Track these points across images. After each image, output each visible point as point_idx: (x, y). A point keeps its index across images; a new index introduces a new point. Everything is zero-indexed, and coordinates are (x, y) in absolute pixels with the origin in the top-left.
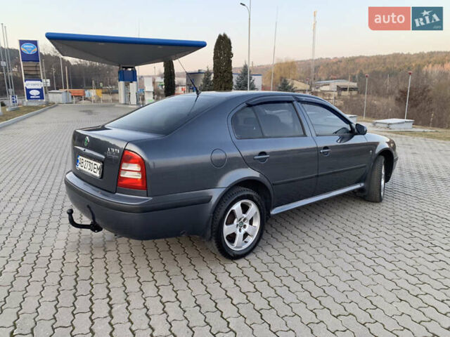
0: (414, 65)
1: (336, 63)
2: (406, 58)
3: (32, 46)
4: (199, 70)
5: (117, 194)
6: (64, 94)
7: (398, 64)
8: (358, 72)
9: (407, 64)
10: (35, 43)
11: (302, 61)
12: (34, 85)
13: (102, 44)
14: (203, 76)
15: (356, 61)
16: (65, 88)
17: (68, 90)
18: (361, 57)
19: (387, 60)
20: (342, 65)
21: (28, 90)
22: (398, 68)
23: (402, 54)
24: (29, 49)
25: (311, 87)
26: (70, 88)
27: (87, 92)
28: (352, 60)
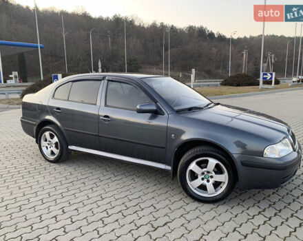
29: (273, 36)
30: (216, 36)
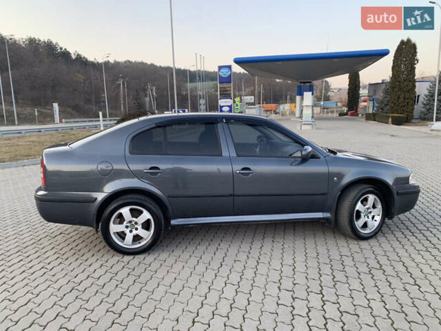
3: (227, 70)
6: (258, 109)
10: (230, 67)
12: (226, 102)
13: (280, 63)
16: (260, 104)
17: (261, 105)
21: (222, 107)
24: (224, 73)
26: (263, 103)
27: (281, 107)
29: (142, 63)
30: (74, 57)
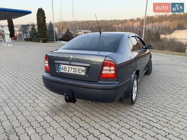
0: (109, 24)
1: (82, 23)
2: (106, 22)
4: (28, 24)
5: (99, 82)
7: (104, 24)
8: (90, 27)
9: (107, 24)
11: (68, 22)
14: (31, 27)
15: (89, 22)
18: (90, 21)
19: (100, 22)
20: (84, 24)
22: (104, 25)
23: (105, 20)
25: (74, 33)
28: (88, 22)
